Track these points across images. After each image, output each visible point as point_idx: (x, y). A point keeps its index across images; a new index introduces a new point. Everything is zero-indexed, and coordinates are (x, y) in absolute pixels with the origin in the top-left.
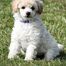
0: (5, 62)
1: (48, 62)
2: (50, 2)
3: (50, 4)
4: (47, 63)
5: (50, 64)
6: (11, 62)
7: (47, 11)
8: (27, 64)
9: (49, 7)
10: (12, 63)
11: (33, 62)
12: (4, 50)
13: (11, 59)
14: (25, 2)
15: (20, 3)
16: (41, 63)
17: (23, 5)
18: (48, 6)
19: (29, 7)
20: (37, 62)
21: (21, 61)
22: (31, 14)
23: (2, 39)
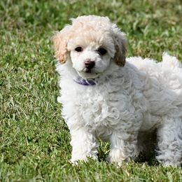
0: (61, 170)
1: (166, 171)
2: (174, 23)
3: (173, 29)
4: (165, 174)
5: (174, 176)
6: (77, 171)
7: (165, 46)
8: (115, 177)
9: (171, 36)
10: (79, 174)
11: (129, 172)
12: (59, 140)
13: (77, 164)
14: (83, 36)
15: (70, 37)
16: (150, 173)
17: (77, 42)
18: (167, 33)
19: (93, 47)
20: (141, 172)
21: (102, 167)
22: (97, 64)
23: (54, 115)
